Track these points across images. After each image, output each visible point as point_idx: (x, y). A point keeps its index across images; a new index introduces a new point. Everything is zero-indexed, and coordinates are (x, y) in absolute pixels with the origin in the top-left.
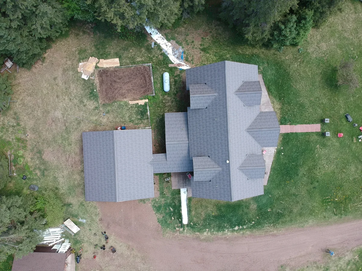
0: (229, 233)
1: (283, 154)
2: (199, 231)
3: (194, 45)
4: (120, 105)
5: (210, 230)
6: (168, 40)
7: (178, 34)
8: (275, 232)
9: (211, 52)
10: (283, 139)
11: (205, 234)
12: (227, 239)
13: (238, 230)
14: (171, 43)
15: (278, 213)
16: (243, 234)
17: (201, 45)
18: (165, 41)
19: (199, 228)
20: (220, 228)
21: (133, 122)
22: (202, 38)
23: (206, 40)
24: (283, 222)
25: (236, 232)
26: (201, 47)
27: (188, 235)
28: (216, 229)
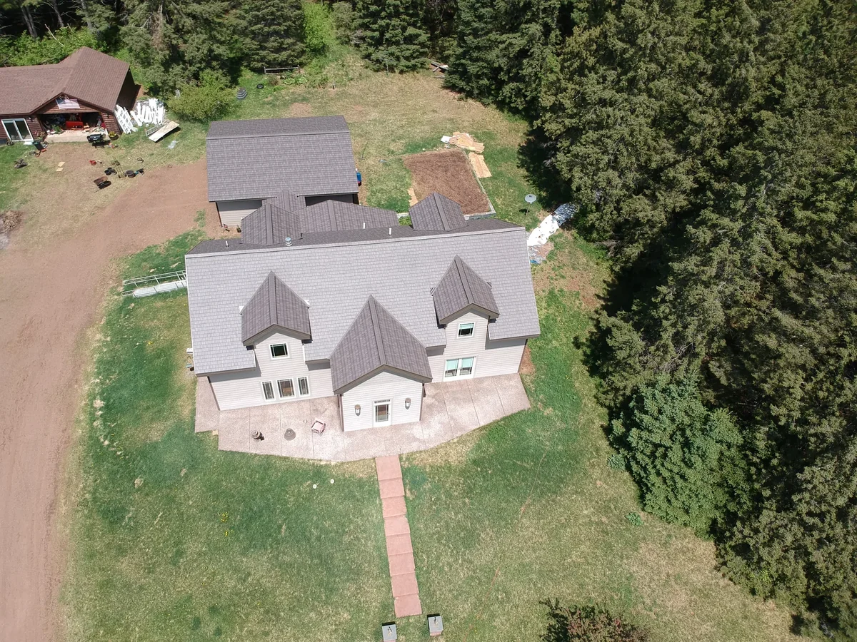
0: (87, 388)
1: (315, 486)
2: (108, 322)
3: (556, 280)
4: (403, 178)
5: (106, 344)
6: (551, 239)
7: (570, 252)
8: (63, 509)
9: (551, 311)
10: (361, 479)
11: (99, 336)
12: (70, 386)
13: (92, 407)
14: (547, 244)
15: (124, 510)
16: (78, 421)
17: (561, 291)
18: (548, 235)
19: (118, 322)
20: (106, 366)
21: (371, 195)
22: (578, 293)
23: (577, 302)
24: (90, 529)
25: (86, 404)
26: (556, 291)
27: (105, 304)
28: (107, 357)
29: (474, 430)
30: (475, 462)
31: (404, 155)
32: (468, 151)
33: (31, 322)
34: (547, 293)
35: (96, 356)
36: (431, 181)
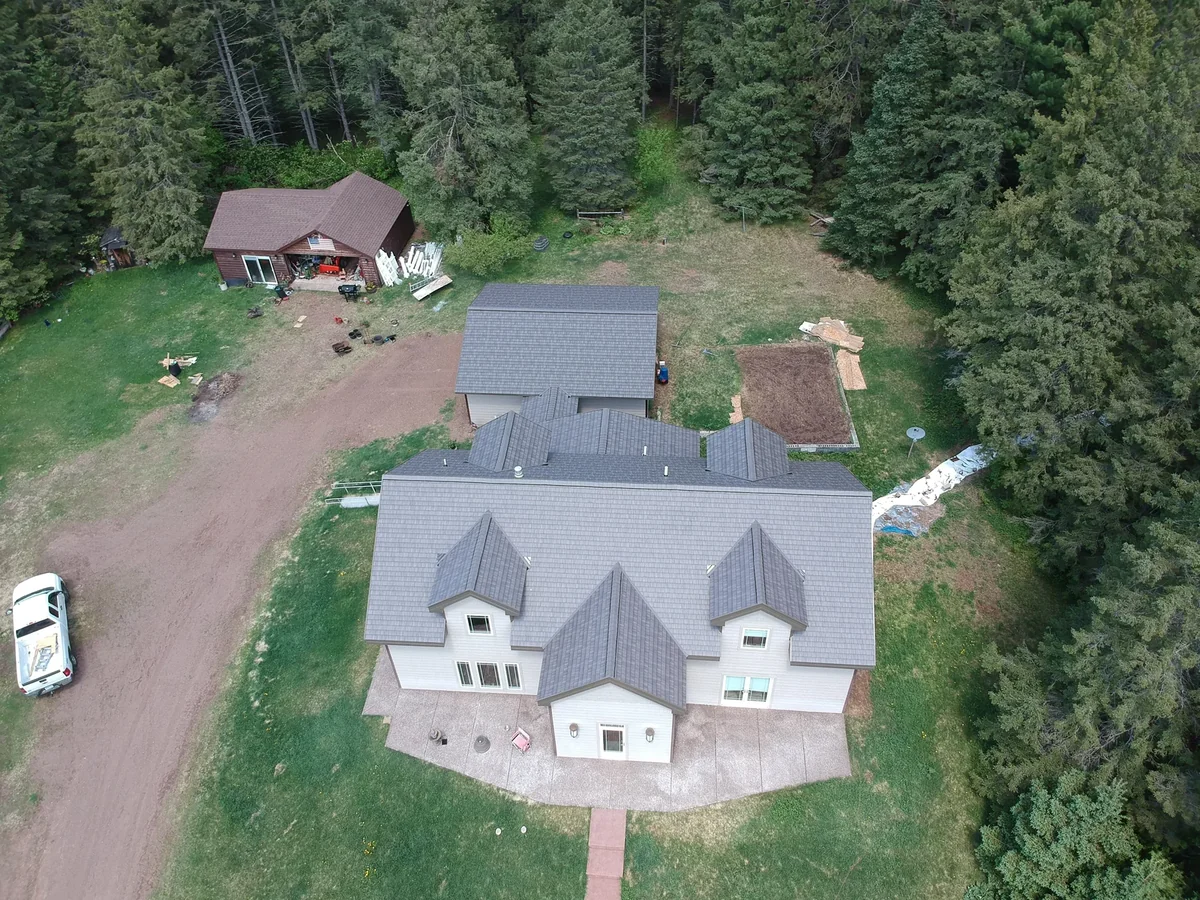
0: (254, 623)
1: (498, 832)
2: (302, 537)
3: (939, 567)
4: (730, 379)
5: (291, 566)
6: (944, 499)
7: (969, 525)
8: (182, 786)
9: (921, 617)
10: (564, 836)
11: (287, 554)
12: (236, 616)
13: (253, 650)
14: (934, 506)
15: (253, 804)
16: (232, 667)
17: (944, 587)
18: (939, 492)
19: (313, 537)
20: (285, 596)
21: (679, 401)
22: (972, 595)
23: (968, 609)
24: (206, 820)
25: (247, 645)
26: (935, 586)
27: (305, 510)
28: (288, 584)
29: (751, 796)
30: (742, 848)
31: (739, 346)
32: (836, 348)
33: (214, 522)
34: (919, 587)
35: (277, 580)
36: (769, 388)
